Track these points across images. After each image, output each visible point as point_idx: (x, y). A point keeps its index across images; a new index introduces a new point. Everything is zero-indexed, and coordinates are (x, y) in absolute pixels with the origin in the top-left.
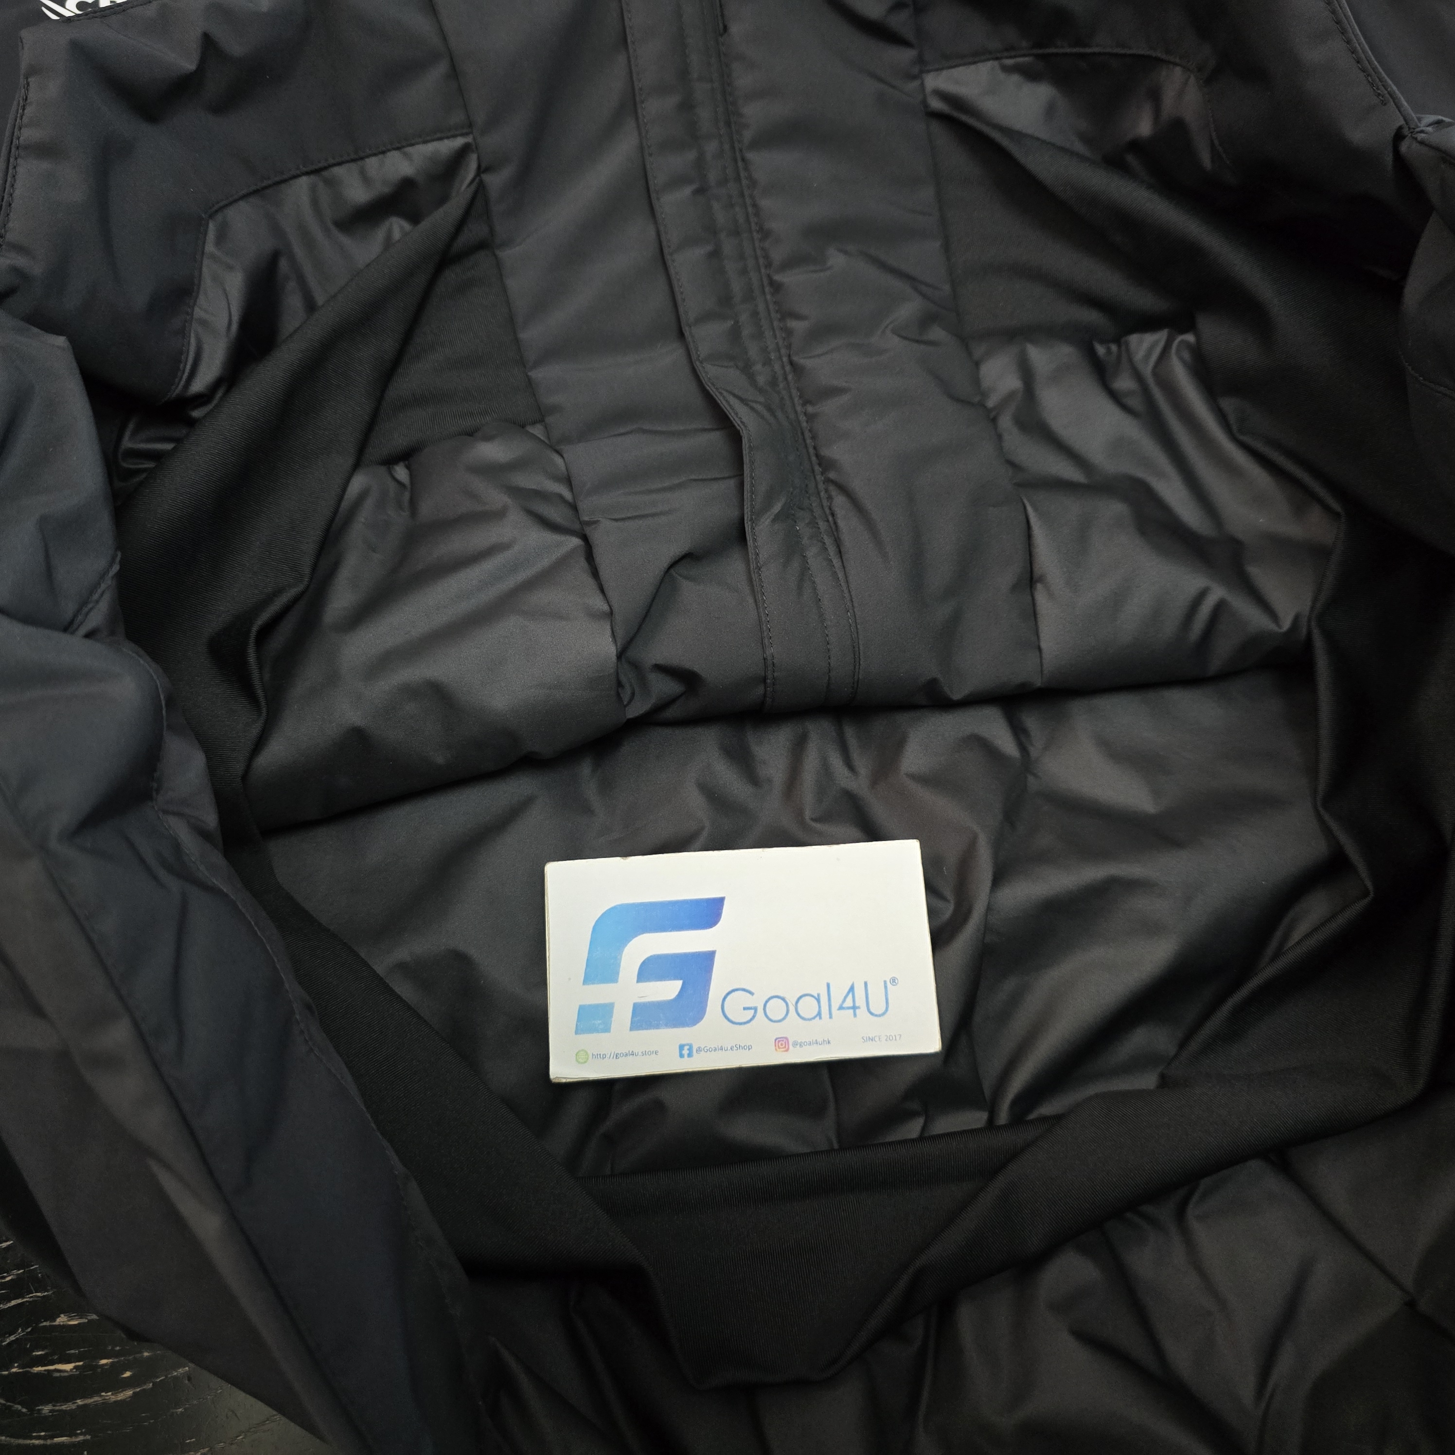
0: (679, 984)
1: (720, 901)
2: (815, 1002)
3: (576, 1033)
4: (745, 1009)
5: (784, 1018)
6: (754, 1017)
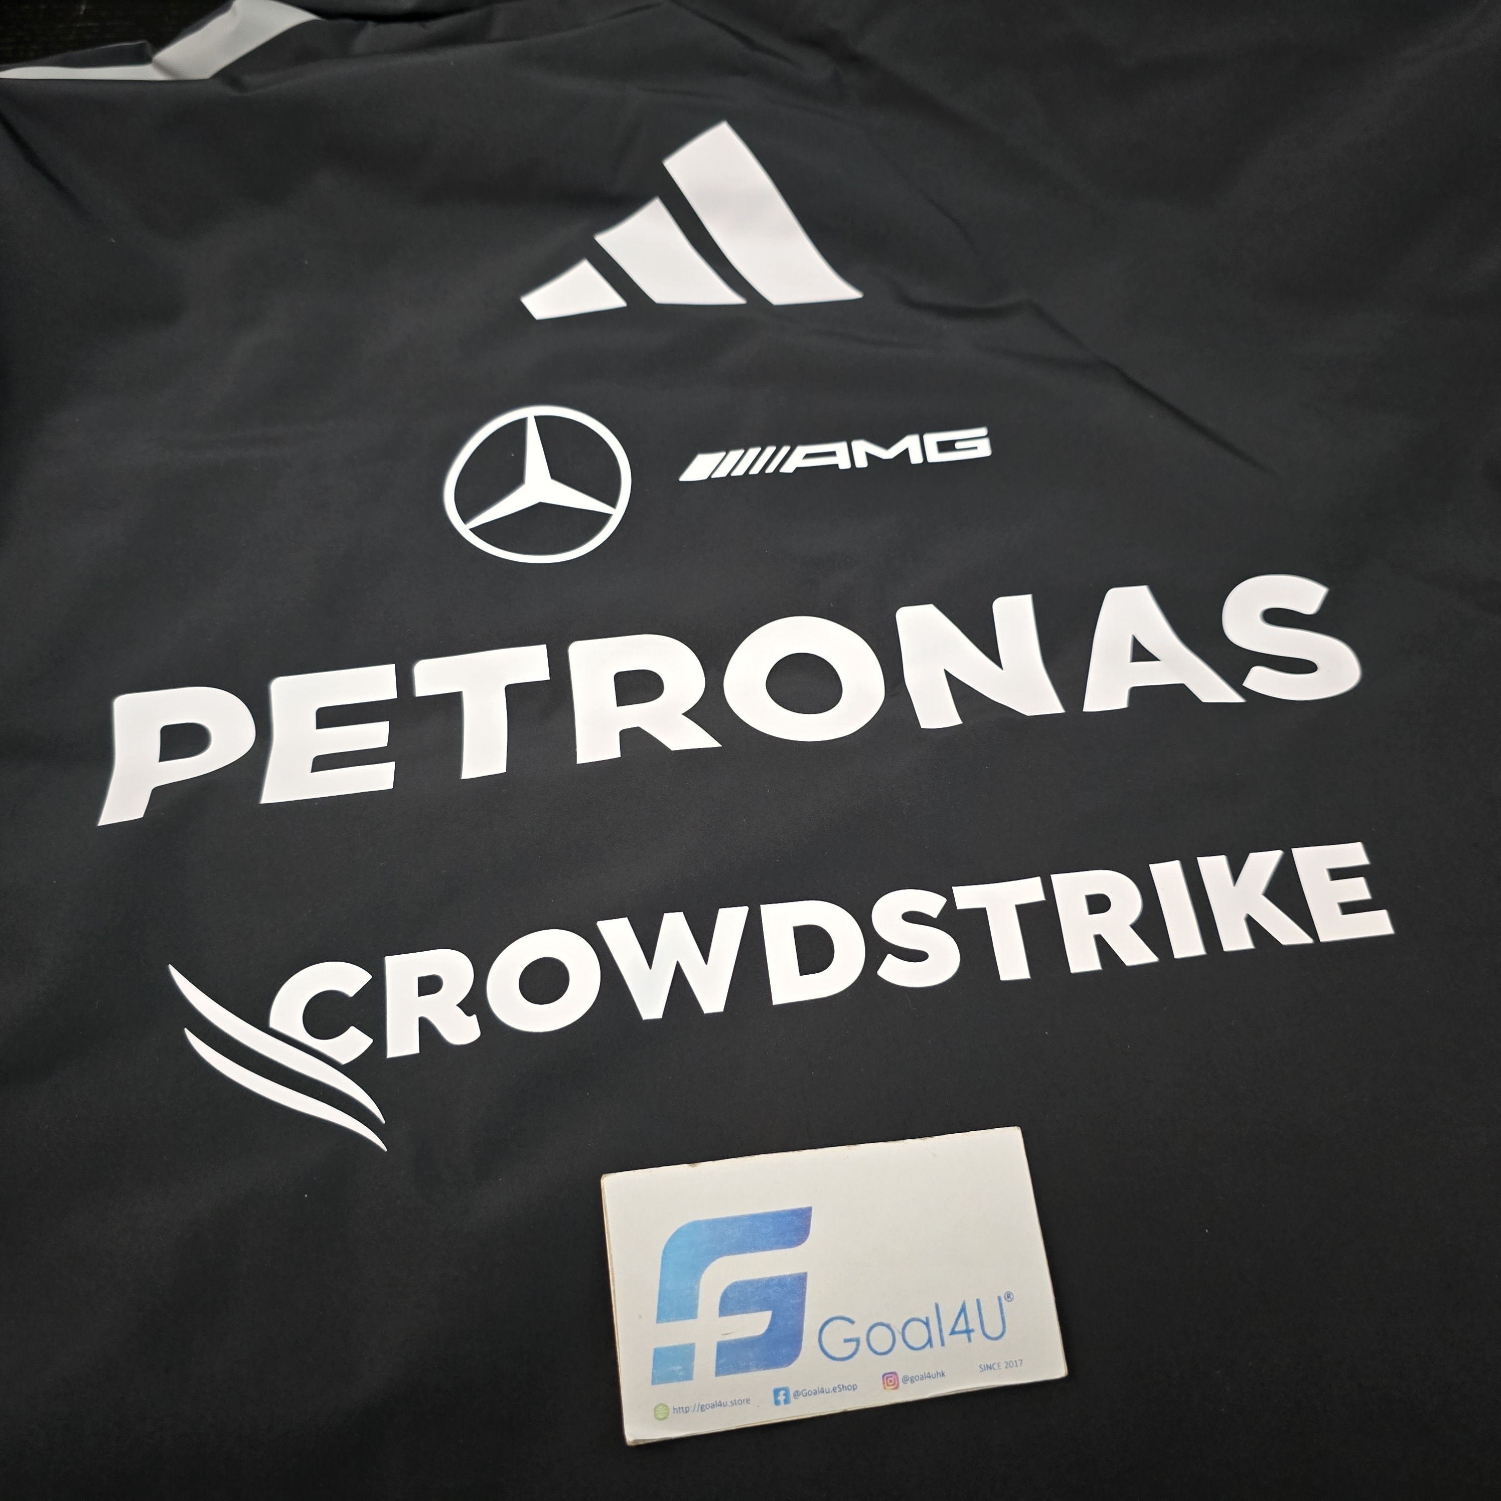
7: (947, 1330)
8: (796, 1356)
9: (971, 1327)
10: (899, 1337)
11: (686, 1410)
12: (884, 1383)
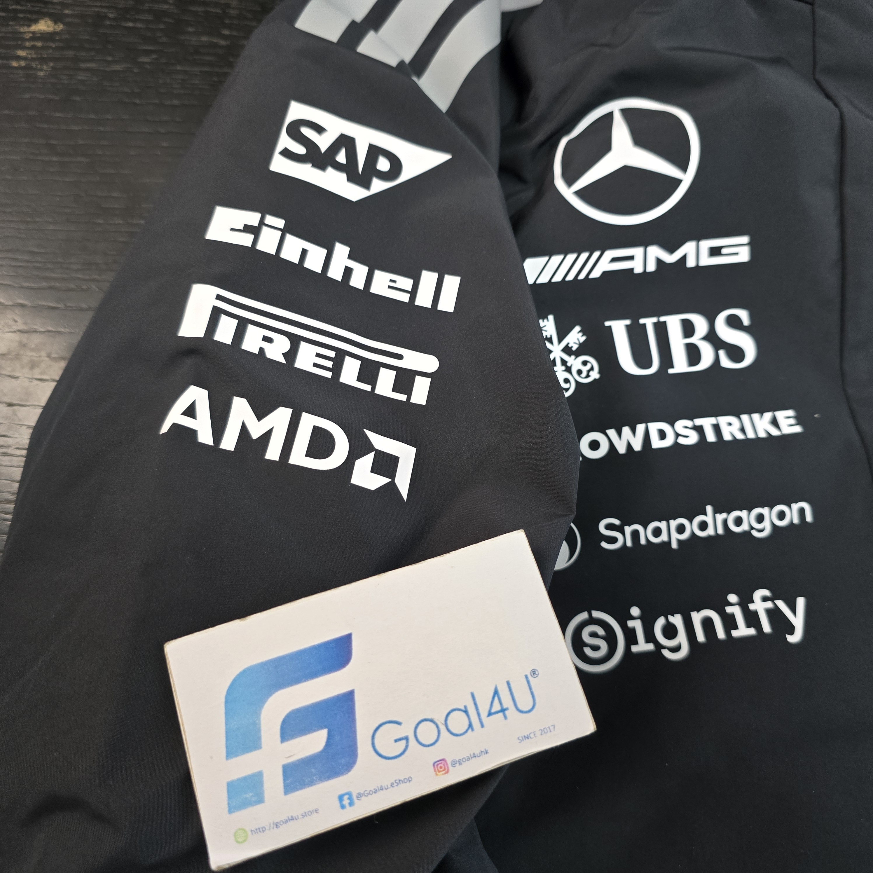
0: (323, 734)
1: (348, 638)
2: (463, 715)
3: (230, 812)
4: (396, 741)
5: (437, 741)
6: (407, 747)
7: (484, 714)
8: (354, 762)
9: (505, 706)
10: (442, 728)
11: (263, 830)
12: (435, 771)
